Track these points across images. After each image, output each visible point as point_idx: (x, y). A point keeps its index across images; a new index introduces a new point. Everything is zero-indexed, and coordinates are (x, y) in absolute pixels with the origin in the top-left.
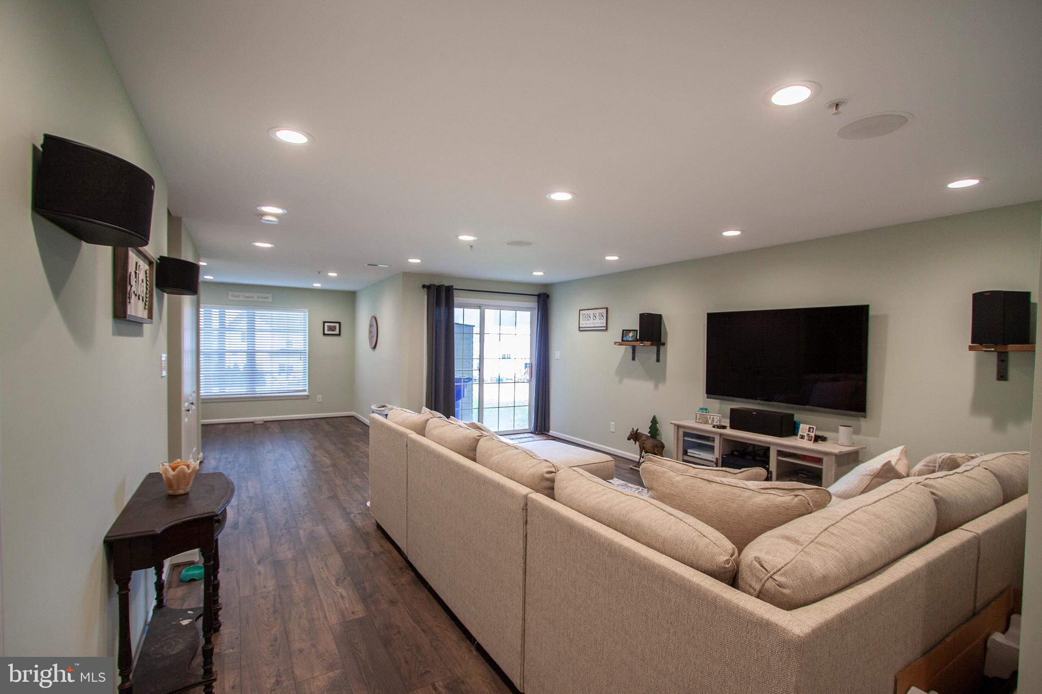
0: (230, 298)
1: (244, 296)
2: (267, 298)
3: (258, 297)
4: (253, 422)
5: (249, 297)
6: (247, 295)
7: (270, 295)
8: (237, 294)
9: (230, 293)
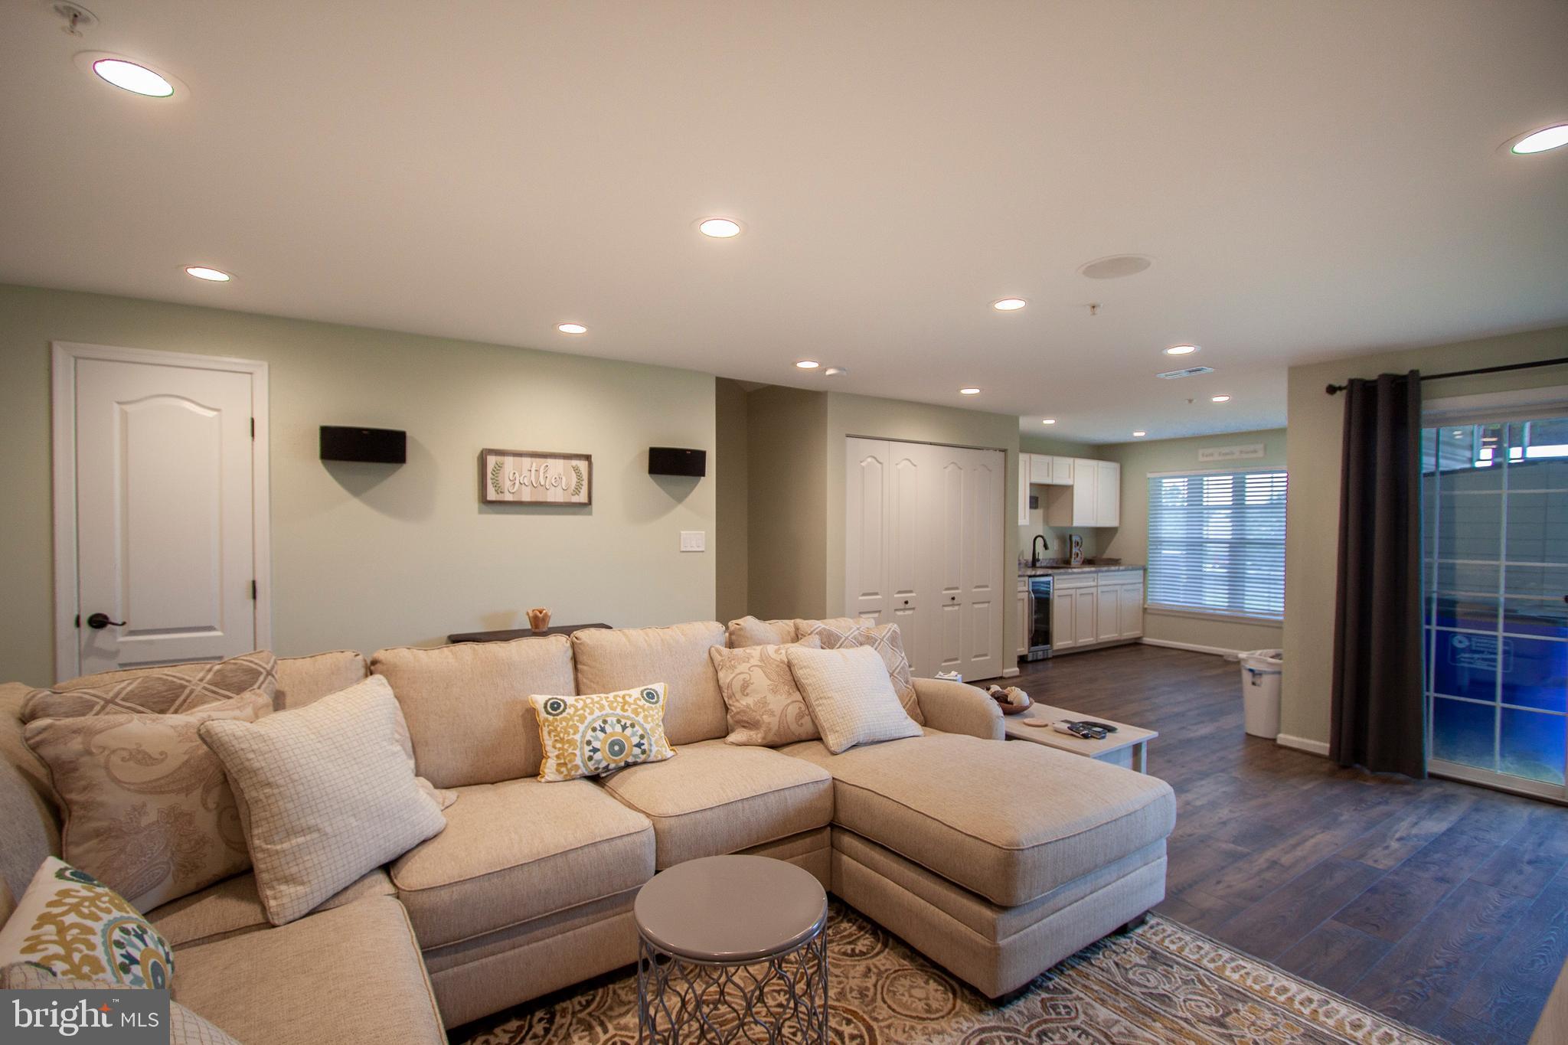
0: (1201, 459)
1: (1220, 454)
2: (1255, 451)
3: (1241, 452)
4: (1221, 656)
5: (1227, 454)
6: (1224, 452)
7: (1260, 447)
8: (1210, 451)
9: (1201, 452)
